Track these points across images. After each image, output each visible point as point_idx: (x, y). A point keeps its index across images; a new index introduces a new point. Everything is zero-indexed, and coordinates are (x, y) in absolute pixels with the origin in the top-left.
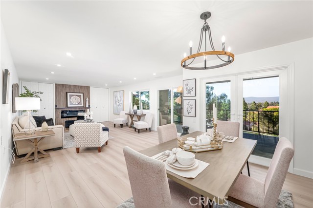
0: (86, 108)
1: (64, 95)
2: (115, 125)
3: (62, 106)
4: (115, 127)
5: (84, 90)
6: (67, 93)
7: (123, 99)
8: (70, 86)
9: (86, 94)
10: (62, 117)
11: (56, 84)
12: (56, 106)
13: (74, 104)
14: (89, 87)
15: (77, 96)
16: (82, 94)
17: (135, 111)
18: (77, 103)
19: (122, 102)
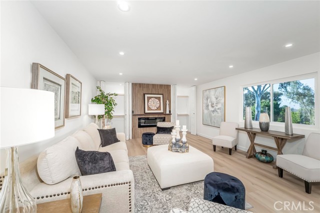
0: (166, 114)
1: (141, 97)
2: (215, 146)
3: (139, 112)
4: (215, 150)
5: (164, 91)
6: (144, 94)
7: (223, 101)
8: (148, 85)
9: (166, 96)
10: (140, 126)
11: (132, 84)
12: (133, 112)
13: (152, 110)
14: (170, 86)
15: (156, 98)
16: (161, 96)
17: (264, 126)
18: (156, 108)
19: (219, 106)
